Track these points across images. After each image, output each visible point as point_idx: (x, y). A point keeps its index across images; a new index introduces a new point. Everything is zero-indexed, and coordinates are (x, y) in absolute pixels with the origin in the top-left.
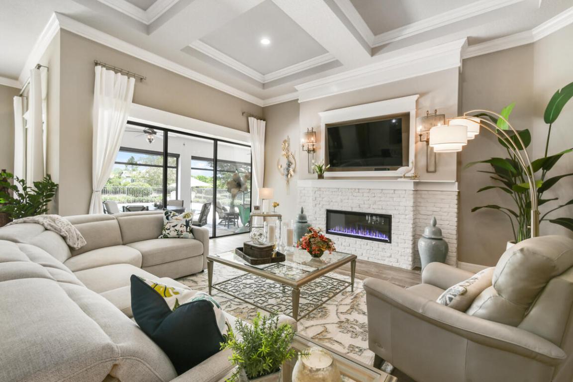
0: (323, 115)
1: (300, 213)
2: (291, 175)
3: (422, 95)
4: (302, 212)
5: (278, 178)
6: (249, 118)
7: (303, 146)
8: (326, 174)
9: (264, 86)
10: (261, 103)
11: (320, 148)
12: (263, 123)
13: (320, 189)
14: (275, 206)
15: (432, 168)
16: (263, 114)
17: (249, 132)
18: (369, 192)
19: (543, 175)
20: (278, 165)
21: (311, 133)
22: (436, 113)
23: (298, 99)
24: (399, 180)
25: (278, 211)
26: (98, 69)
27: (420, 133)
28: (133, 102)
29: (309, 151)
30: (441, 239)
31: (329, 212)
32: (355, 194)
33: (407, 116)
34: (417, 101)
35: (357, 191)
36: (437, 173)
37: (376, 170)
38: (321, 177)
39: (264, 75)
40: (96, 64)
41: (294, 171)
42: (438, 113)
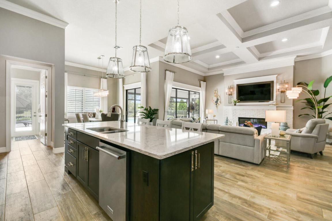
0: (235, 81)
1: (226, 119)
2: (219, 104)
3: (279, 74)
4: (227, 118)
5: (212, 105)
6: (201, 82)
7: (227, 93)
8: (237, 104)
9: (209, 69)
10: (204, 75)
11: (234, 94)
12: (205, 83)
13: (235, 110)
14: (214, 117)
15: (283, 101)
16: (205, 79)
17: (200, 87)
18: (257, 110)
19: (324, 104)
20: (212, 100)
21: (231, 88)
22: (284, 82)
23: (223, 74)
24: (270, 106)
25: (215, 118)
26: (167, 72)
27: (278, 89)
28: (174, 81)
29: (229, 95)
30: (287, 126)
31: (239, 118)
32: (251, 111)
33: (273, 82)
34: (277, 77)
35: (252, 110)
36: (285, 103)
37: (259, 102)
38: (235, 105)
39: (209, 65)
40: (166, 70)
41: (220, 102)
42: (285, 82)
